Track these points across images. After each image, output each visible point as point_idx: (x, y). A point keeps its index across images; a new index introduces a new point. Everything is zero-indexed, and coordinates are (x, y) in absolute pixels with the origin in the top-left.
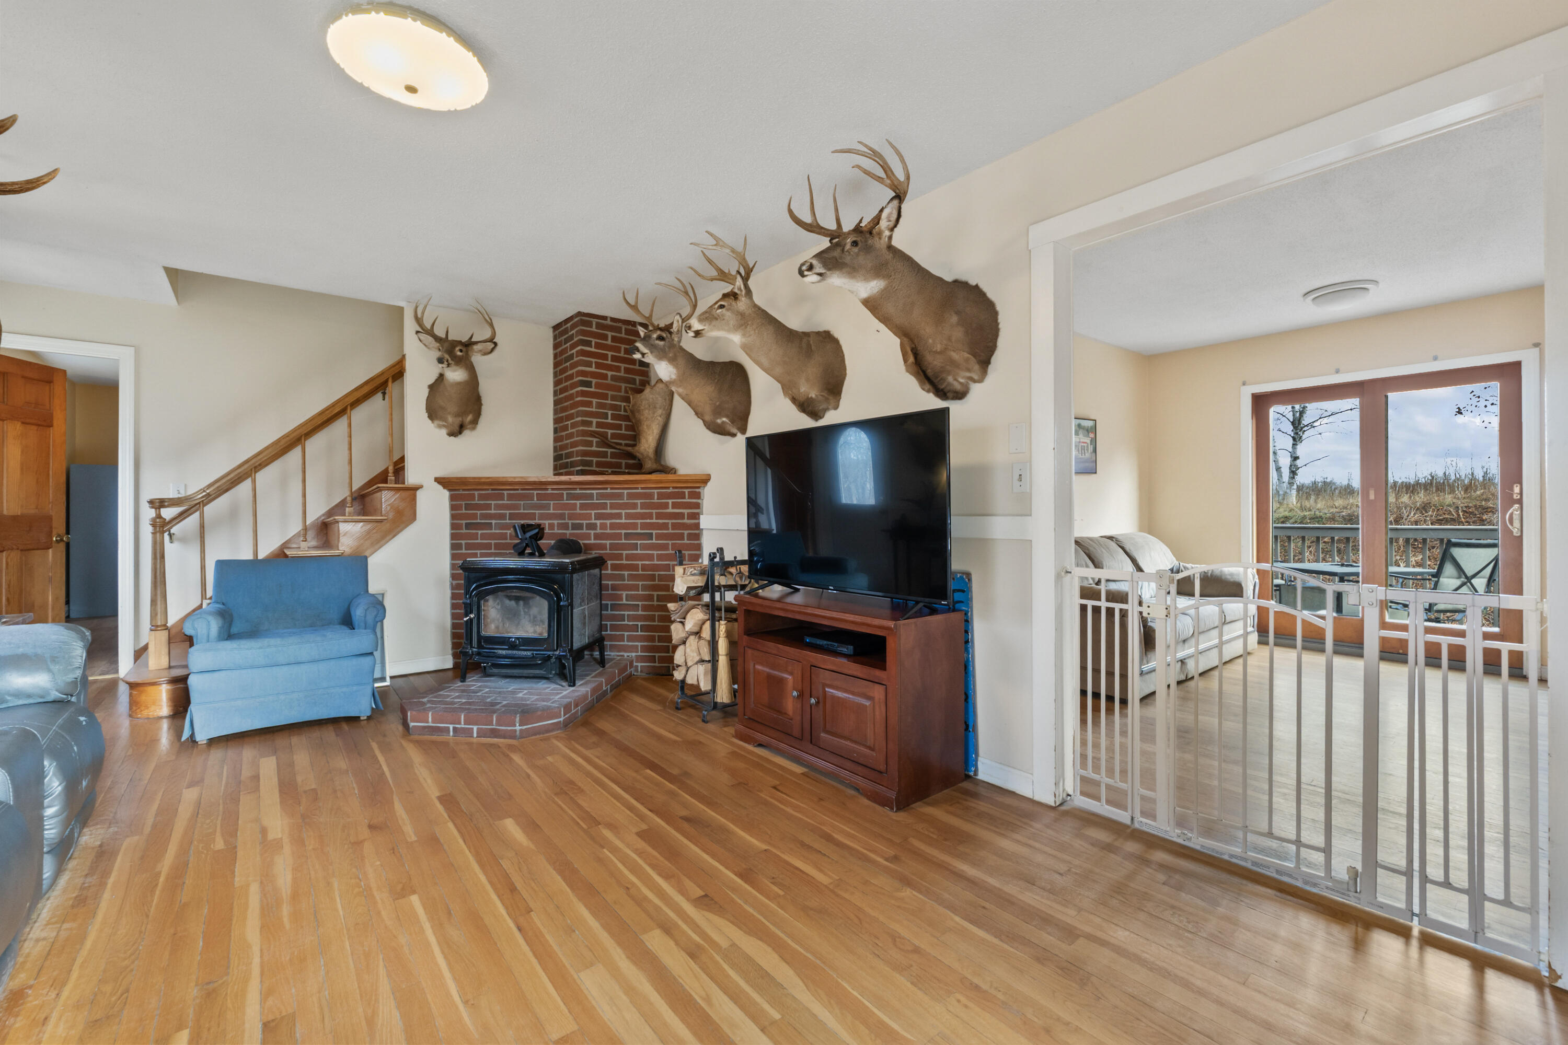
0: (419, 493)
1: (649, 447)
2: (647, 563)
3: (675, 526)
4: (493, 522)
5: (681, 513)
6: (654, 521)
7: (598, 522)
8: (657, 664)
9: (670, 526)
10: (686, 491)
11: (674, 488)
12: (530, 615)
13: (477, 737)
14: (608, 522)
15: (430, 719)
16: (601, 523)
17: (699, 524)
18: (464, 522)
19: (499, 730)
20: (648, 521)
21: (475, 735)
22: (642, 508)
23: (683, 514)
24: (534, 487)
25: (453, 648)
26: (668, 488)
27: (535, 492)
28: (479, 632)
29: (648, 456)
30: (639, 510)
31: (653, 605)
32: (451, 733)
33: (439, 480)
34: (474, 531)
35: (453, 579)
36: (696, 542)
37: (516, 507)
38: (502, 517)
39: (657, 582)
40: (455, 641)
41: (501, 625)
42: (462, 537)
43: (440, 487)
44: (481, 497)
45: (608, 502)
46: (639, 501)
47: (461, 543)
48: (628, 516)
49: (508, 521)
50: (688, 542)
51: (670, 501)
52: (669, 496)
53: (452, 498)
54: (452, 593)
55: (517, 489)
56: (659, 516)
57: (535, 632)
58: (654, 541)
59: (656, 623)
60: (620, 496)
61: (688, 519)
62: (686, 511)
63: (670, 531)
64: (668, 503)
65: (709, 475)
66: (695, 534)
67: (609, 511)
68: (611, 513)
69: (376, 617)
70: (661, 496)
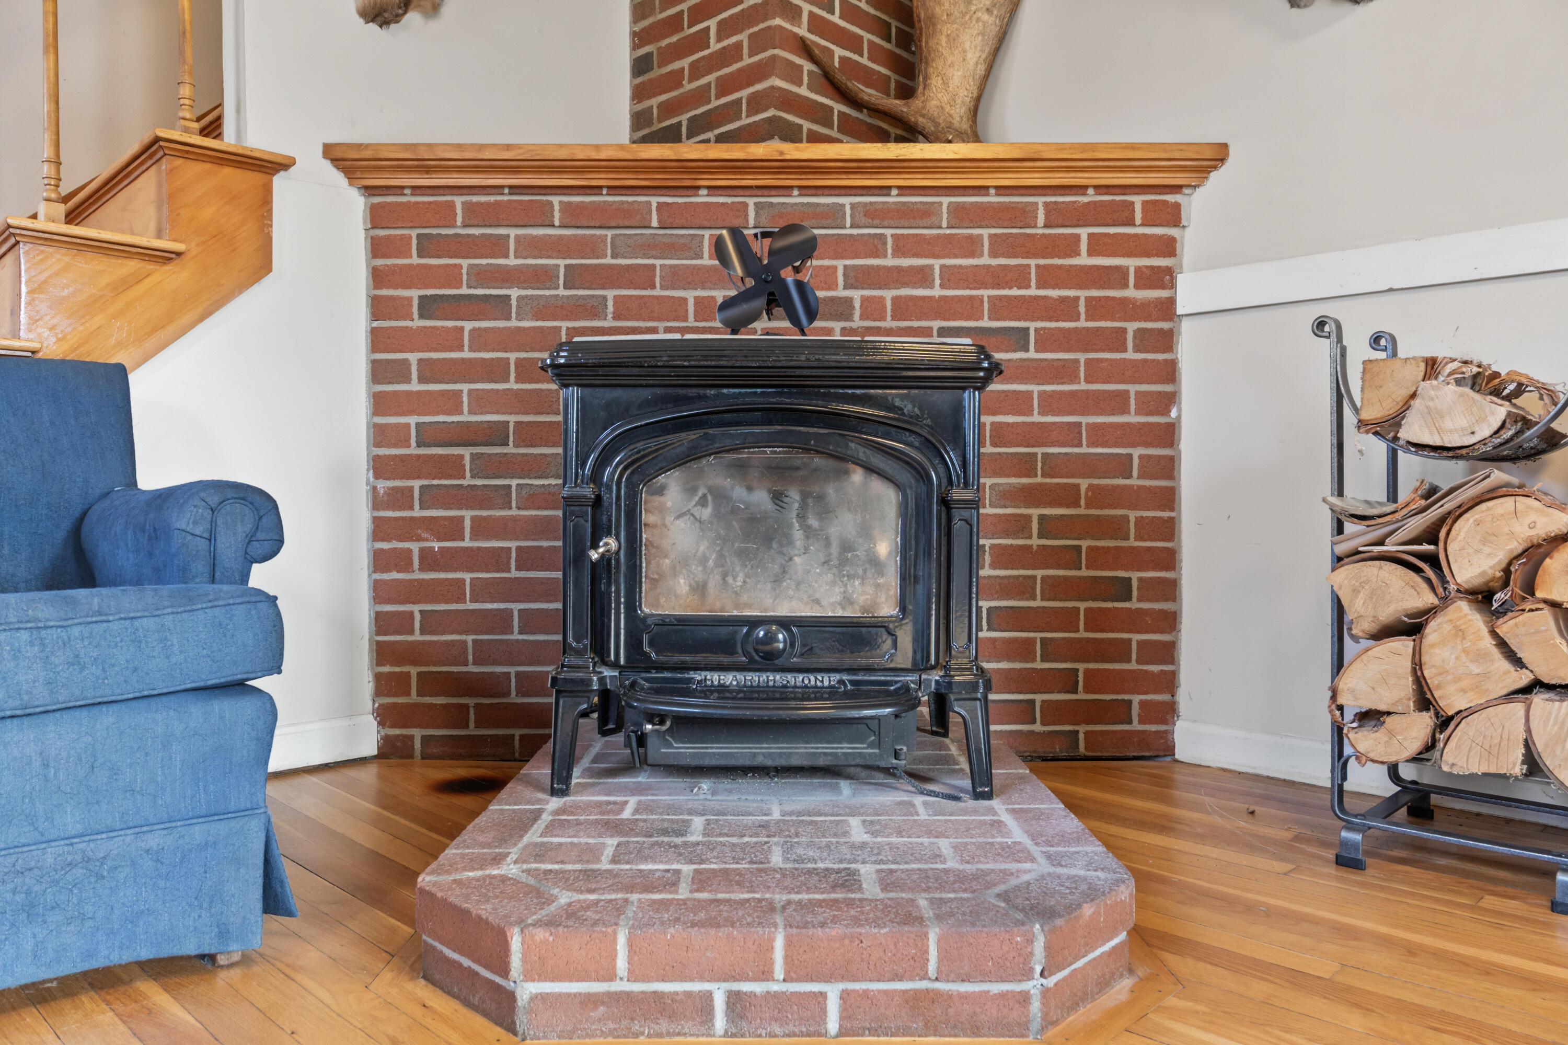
0: (279, 182)
1: (953, 102)
2: (1010, 419)
3: (1096, 308)
4: (514, 293)
5: (1118, 268)
6: (1033, 292)
7: (856, 295)
8: (1038, 727)
9: (1082, 309)
10: (1138, 200)
11: (1099, 188)
12: (828, 543)
13: (842, 1033)
14: (888, 295)
15: (622, 964)
16: (864, 300)
17: (1172, 301)
18: (415, 294)
19: (949, 996)
20: (1015, 292)
21: (833, 1025)
22: (993, 254)
23: (1122, 272)
24: (659, 179)
25: (379, 692)
26: (1082, 189)
27: (654, 200)
28: (632, 606)
29: (950, 126)
30: (985, 260)
31: (1028, 548)
32: (720, 1022)
33: (334, 154)
34: (450, 324)
35: (377, 477)
36: (1161, 357)
37: (592, 248)
38: (543, 277)
39: (1039, 479)
40: (386, 669)
41: (713, 582)
42: (407, 340)
43: (339, 179)
44: (474, 215)
45: (888, 232)
46: (985, 232)
47: (406, 362)
48: (951, 277)
49: (562, 292)
50: (1140, 356)
51: (1084, 233)
52: (1083, 216)
53: (376, 217)
54: (376, 520)
55: (597, 190)
56: (1047, 277)
57: (848, 601)
58: (1032, 354)
59: (1037, 603)
60: (925, 215)
61: (1137, 287)
62: (1132, 263)
63: (1083, 323)
64: (1077, 237)
65: (1224, 146)
66: (1161, 331)
67: (890, 261)
68: (899, 269)
69: (251, 539)
70: (1056, 216)
